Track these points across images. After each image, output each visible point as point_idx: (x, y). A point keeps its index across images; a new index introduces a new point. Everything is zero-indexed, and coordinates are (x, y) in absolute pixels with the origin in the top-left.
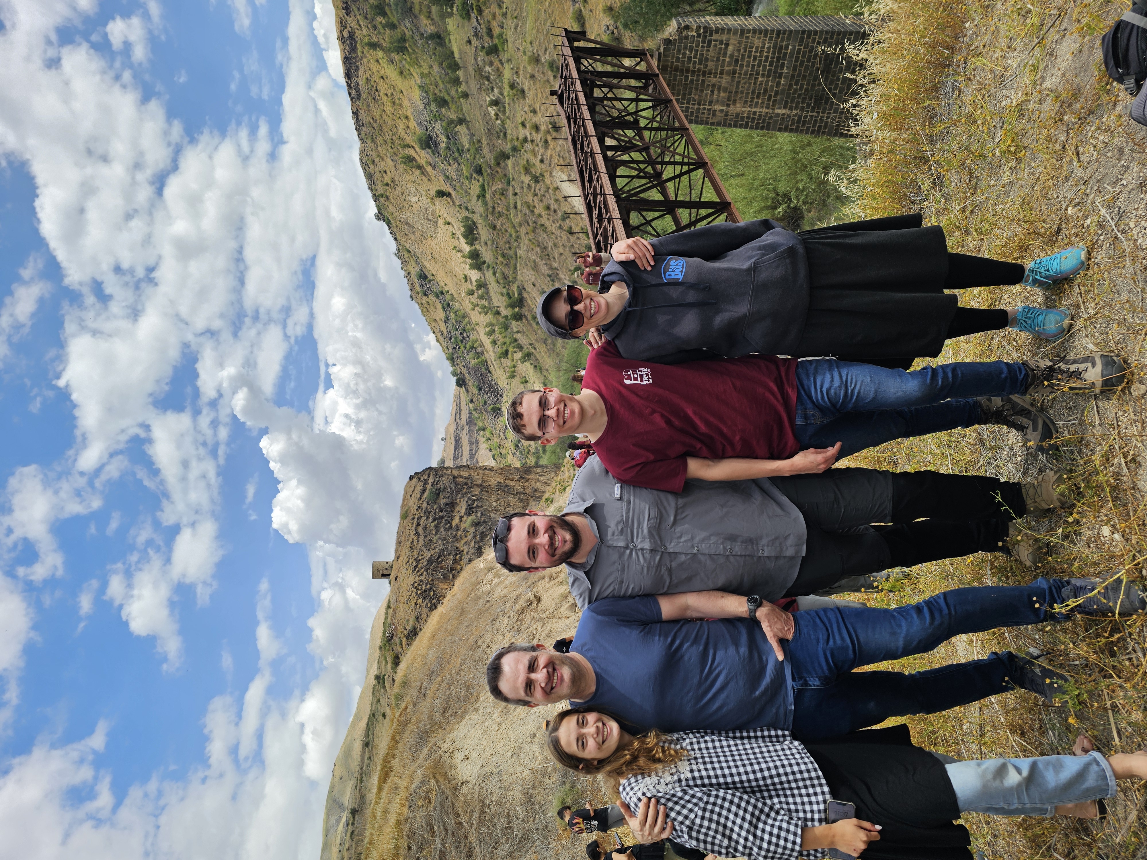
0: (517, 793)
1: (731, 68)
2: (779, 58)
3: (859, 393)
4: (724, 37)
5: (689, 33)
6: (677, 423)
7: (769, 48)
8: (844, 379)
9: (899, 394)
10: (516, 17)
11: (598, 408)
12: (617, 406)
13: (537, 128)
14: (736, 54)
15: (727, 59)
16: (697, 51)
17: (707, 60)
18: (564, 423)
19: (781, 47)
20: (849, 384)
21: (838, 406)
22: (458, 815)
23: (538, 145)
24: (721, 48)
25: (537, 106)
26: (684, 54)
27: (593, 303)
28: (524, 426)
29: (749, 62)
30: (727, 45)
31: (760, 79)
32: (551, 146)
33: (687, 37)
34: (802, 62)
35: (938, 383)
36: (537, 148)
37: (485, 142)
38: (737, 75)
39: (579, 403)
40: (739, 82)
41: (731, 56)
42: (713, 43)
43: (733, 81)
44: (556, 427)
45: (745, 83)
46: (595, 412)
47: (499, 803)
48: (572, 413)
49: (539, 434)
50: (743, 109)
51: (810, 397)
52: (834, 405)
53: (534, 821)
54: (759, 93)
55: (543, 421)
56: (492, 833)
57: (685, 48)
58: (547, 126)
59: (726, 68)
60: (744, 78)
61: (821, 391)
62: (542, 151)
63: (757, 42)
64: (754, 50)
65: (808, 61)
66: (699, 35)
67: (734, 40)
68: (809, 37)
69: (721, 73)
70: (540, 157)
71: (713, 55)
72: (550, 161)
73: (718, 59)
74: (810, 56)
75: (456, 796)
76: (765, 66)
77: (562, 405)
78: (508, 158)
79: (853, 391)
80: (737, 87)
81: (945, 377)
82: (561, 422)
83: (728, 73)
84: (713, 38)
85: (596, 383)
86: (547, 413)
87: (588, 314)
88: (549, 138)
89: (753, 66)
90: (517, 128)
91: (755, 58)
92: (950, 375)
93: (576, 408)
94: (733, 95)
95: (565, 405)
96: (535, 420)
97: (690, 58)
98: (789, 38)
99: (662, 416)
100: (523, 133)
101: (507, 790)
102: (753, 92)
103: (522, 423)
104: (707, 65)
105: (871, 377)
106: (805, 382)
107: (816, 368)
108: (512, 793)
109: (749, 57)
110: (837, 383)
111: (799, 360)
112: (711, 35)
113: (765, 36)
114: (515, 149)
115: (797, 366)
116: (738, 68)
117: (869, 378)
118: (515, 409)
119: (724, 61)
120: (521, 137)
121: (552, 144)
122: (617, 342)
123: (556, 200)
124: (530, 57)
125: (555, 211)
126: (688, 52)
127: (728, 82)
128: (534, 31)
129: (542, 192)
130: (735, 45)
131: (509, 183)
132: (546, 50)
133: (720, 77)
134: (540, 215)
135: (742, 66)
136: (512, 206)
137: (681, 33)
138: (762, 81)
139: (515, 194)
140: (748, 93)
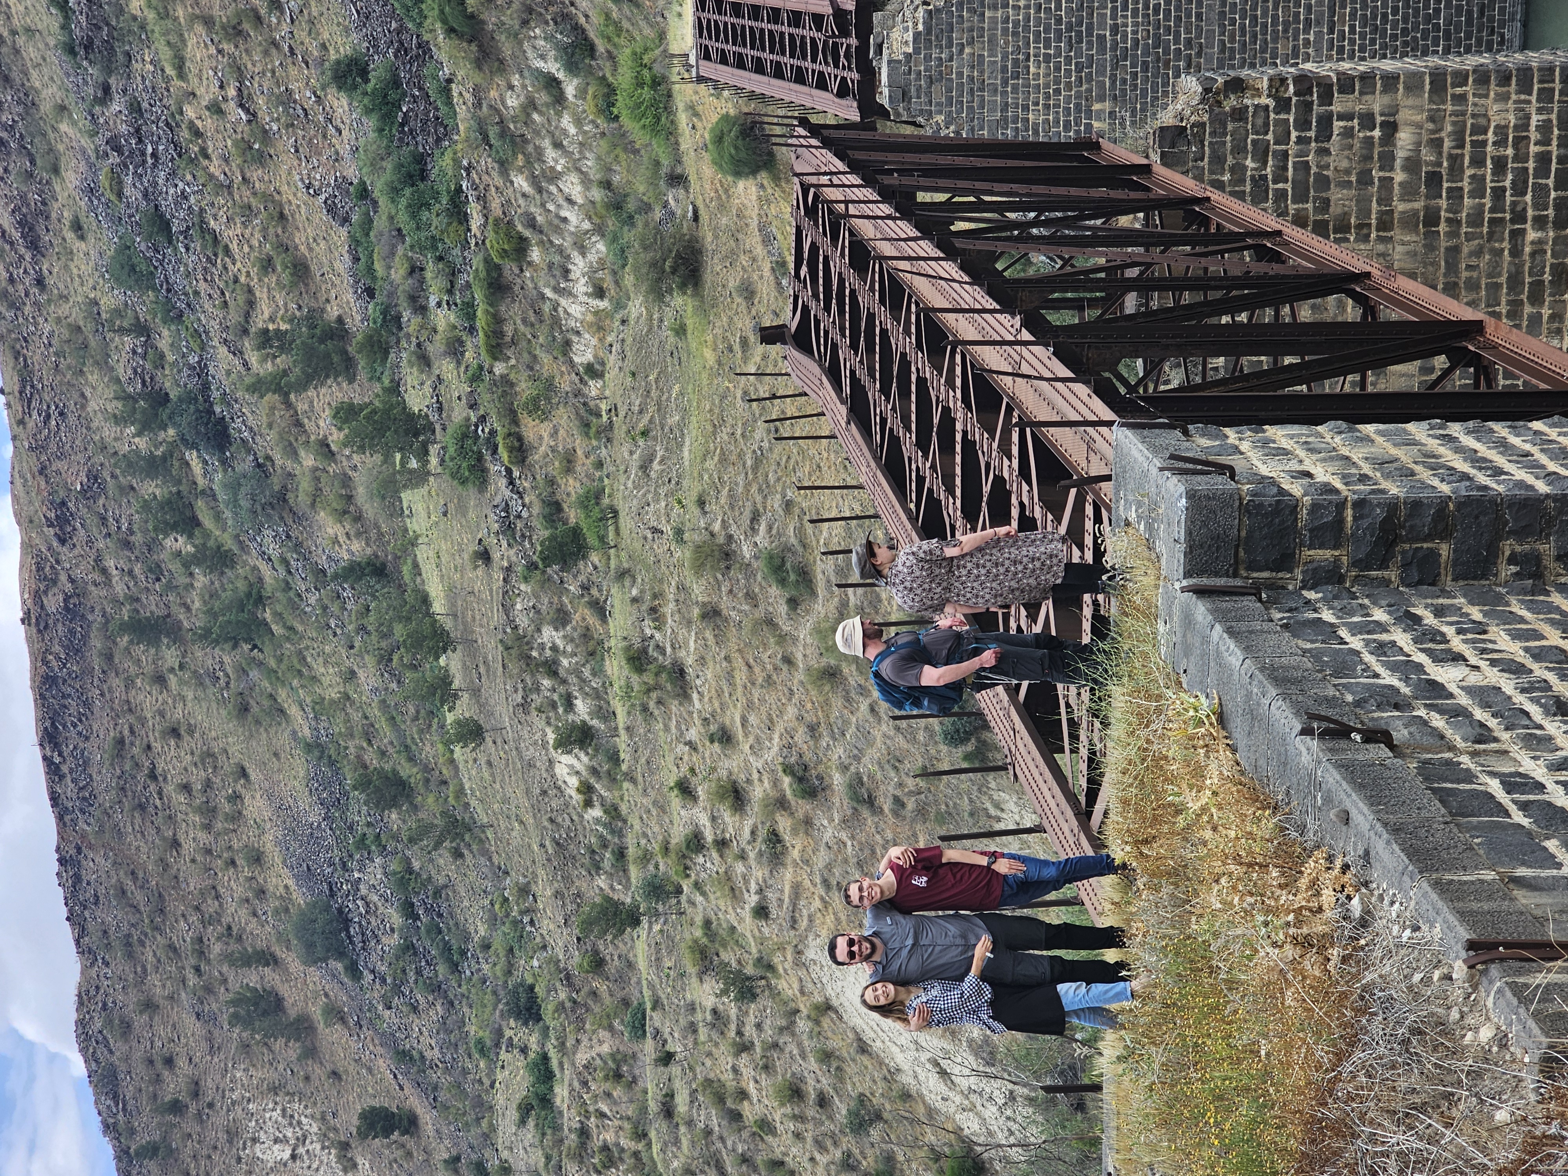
1: (1419, 205)
4: (1377, 103)
5: (1247, 102)
10: (645, 434)
13: (736, 795)
14: (1427, 155)
15: (1399, 176)
16: (1286, 154)
17: (1323, 182)
23: (742, 857)
24: (1369, 142)
25: (733, 718)
29: (1478, 181)
30: (1391, 128)
31: (1532, 235)
33: (1239, 114)
36: (739, 869)
38: (1443, 228)
40: (1453, 251)
41: (1412, 165)
42: (1338, 125)
43: (1431, 247)
45: (1478, 253)
54: (1537, 286)
57: (1239, 149)
58: (775, 782)
59: (1400, 207)
60: (1469, 237)
62: (759, 874)
63: (1500, 111)
64: (1491, 136)
66: (1283, 105)
69: (1385, 224)
70: (752, 900)
71: (1345, 164)
73: (1365, 179)
76: (1541, 191)
78: (636, 922)
83: (1410, 222)
84: (1336, 107)
89: (1498, 193)
90: (663, 809)
91: (1500, 165)
100: (685, 820)
102: (1515, 281)
104: (1327, 202)
109: (1478, 161)
112: (1327, 98)
116: (1443, 203)
119: (1387, 183)
120: (678, 835)
121: (795, 846)
123: (826, 1056)
124: (698, 548)
125: (823, 1101)
126: (1249, 163)
127: (1413, 254)
128: (710, 464)
129: (769, 1032)
130: (1419, 126)
131: (639, 1028)
132: (755, 518)
133: (1380, 239)
134: (766, 1126)
135: (1456, 194)
136: (653, 1106)
137: (1219, 103)
138: (1540, 242)
139: (667, 1058)
140: (1498, 286)
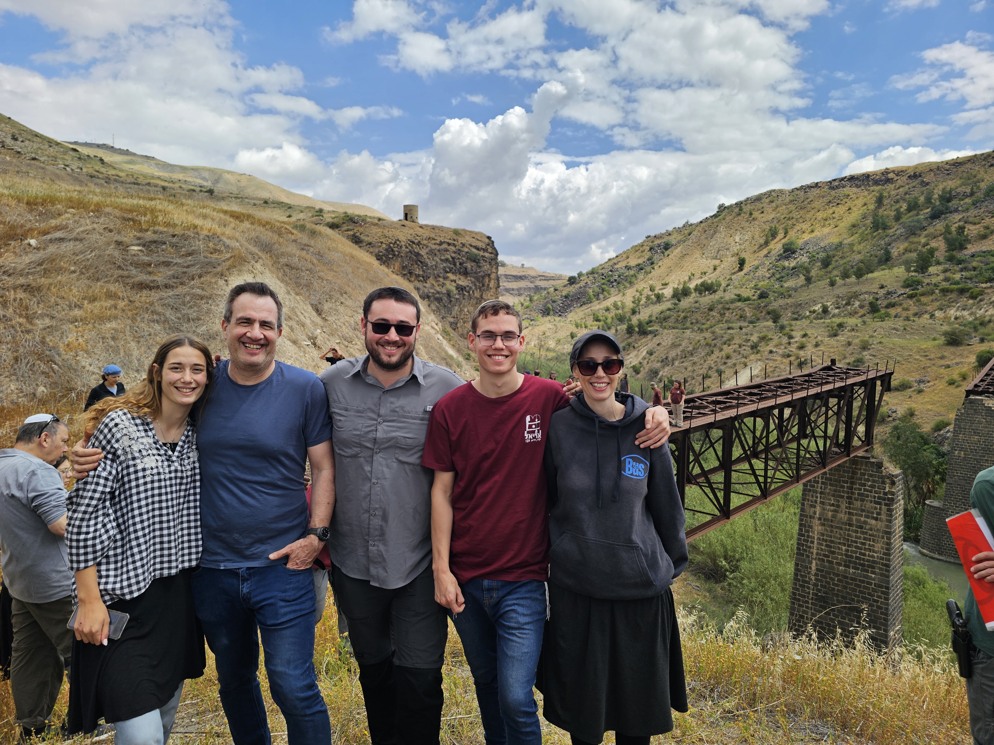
1: (854, 522)
2: (863, 565)
3: (512, 641)
4: (883, 517)
5: (887, 485)
6: (486, 464)
7: (873, 556)
8: (525, 627)
9: (511, 680)
10: (905, 329)
11: (504, 389)
12: (505, 407)
13: (801, 347)
14: (868, 527)
15: (862, 519)
16: (871, 492)
17: (863, 500)
18: (489, 356)
19: (873, 567)
20: (521, 631)
21: (500, 620)
23: (786, 348)
24: (873, 513)
25: (822, 348)
26: (868, 480)
27: (604, 385)
28: (486, 317)
29: (860, 538)
30: (876, 519)
31: (844, 548)
32: (784, 360)
33: (884, 483)
34: (859, 586)
35: (521, 718)
36: (783, 347)
37: (790, 300)
38: (848, 527)
39: (509, 371)
40: (841, 529)
41: (865, 523)
42: (878, 506)
43: (842, 523)
44: (485, 348)
45: (840, 534)
46: (499, 387)
48: (499, 364)
49: (479, 332)
50: (816, 532)
51: (509, 593)
52: (501, 616)
54: (831, 547)
55: (491, 335)
57: (874, 481)
58: (803, 357)
59: (854, 518)
60: (845, 533)
61: (514, 604)
62: (781, 352)
63: (878, 546)
64: (872, 543)
65: (860, 592)
66: (885, 494)
67: (880, 525)
68: (883, 592)
69: (850, 513)
70: (774, 350)
71: (867, 506)
72: (771, 359)
73: (863, 511)
74: (865, 593)
75: (216, 275)
76: (856, 552)
77: (506, 353)
78: (774, 322)
79: (514, 635)
80: (837, 527)
81: (526, 725)
82: (490, 353)
83: (850, 519)
84: (883, 507)
85: (528, 388)
86: (499, 339)
87: (593, 380)
88: (792, 358)
89: (856, 542)
90: (802, 330)
91: (864, 544)
92: (528, 730)
93: (503, 368)
94: (830, 523)
95: (507, 356)
96: (492, 327)
97: (864, 485)
98: (882, 575)
99: (493, 451)
100: (797, 335)
102: (832, 542)
103: (489, 315)
104: (857, 500)
105: (527, 653)
106: (524, 589)
107: (537, 599)
109: (865, 539)
110: (522, 620)
111: (546, 583)
112: (886, 505)
113: (884, 554)
114: (782, 328)
115: (539, 581)
116: (854, 528)
117: (526, 650)
118: (502, 308)
119: (861, 516)
120: (794, 334)
121: (787, 361)
122: (568, 408)
123: (735, 365)
124: (867, 341)
125: (725, 363)
126: (870, 483)
127: (841, 519)
128: (891, 346)
129: (742, 352)
130: (876, 526)
131: (751, 322)
132: (874, 356)
133: (846, 512)
134: (721, 350)
135: (856, 532)
136: (730, 325)
137: (888, 478)
138: (842, 550)
139: (741, 328)
140: (831, 537)
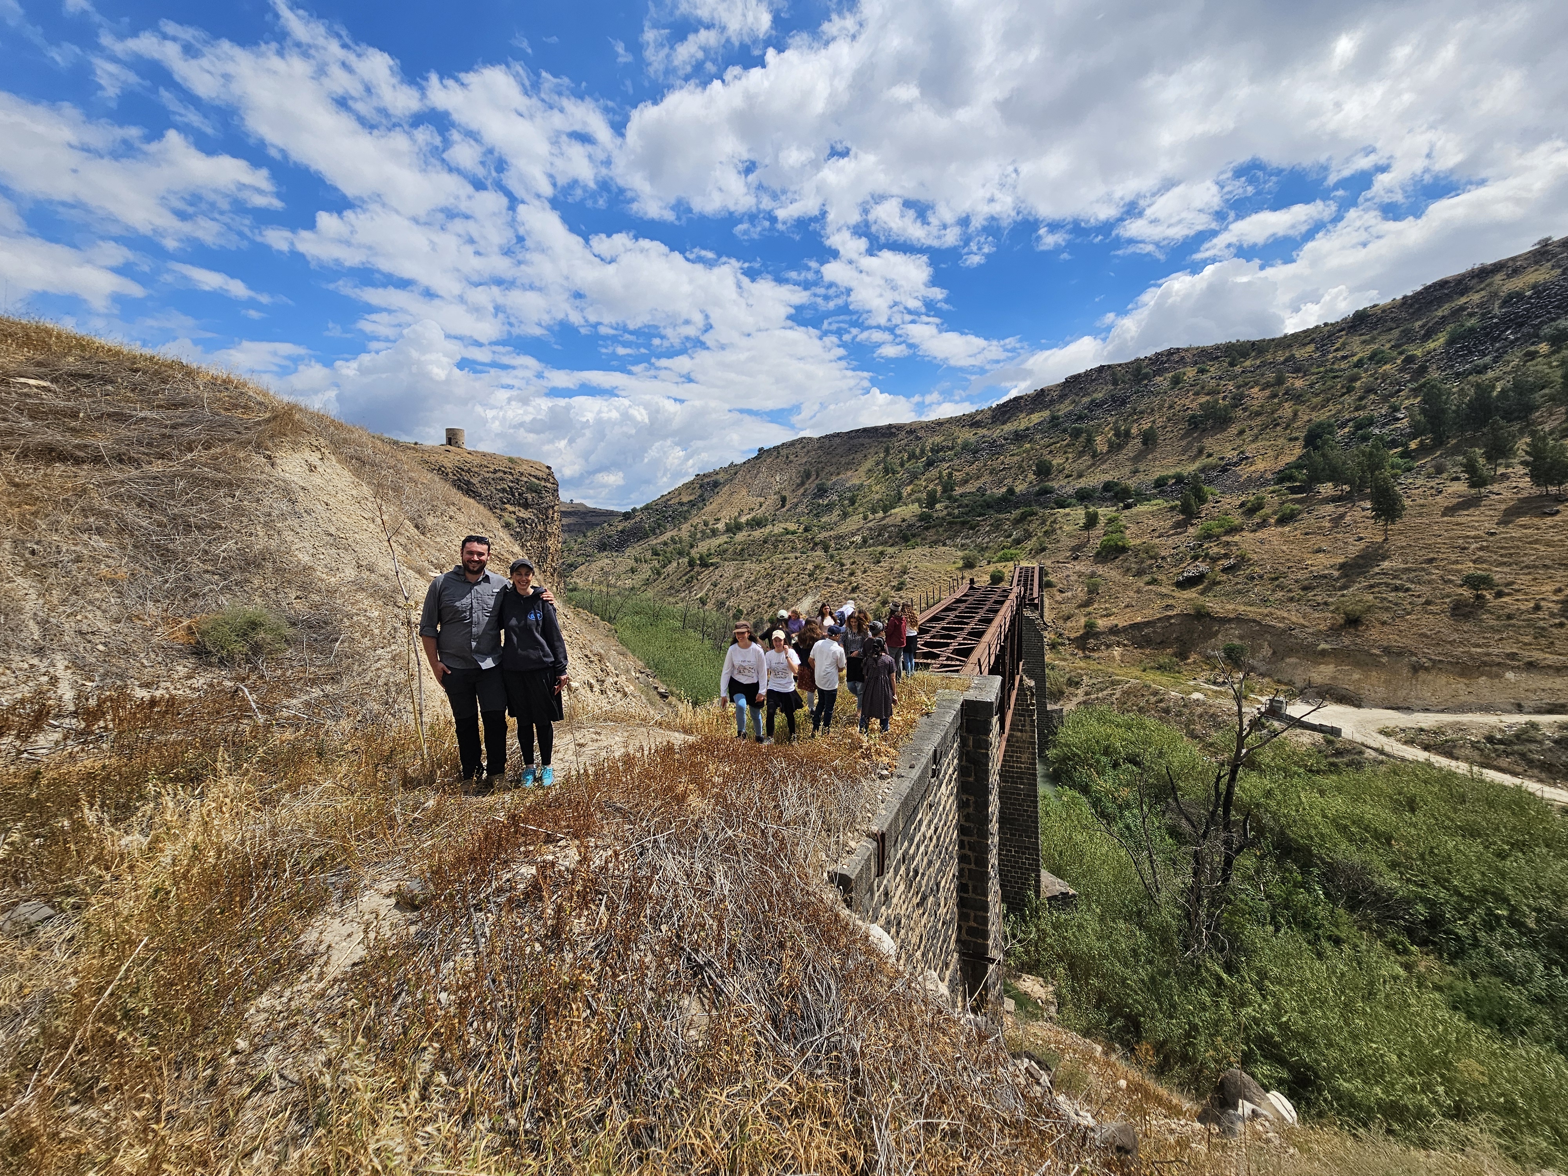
0: (261, 541)
10: (931, 555)
13: (852, 574)
22: (207, 446)
37: (832, 533)
47: (238, 511)
53: (207, 571)
56: (173, 498)
75: (244, 445)
78: (825, 552)
90: (849, 558)
101: (266, 524)
108: (261, 534)
114: (832, 557)
120: (844, 561)
124: (906, 566)
129: (801, 580)
134: (781, 579)
136: (786, 556)
139: (796, 558)
